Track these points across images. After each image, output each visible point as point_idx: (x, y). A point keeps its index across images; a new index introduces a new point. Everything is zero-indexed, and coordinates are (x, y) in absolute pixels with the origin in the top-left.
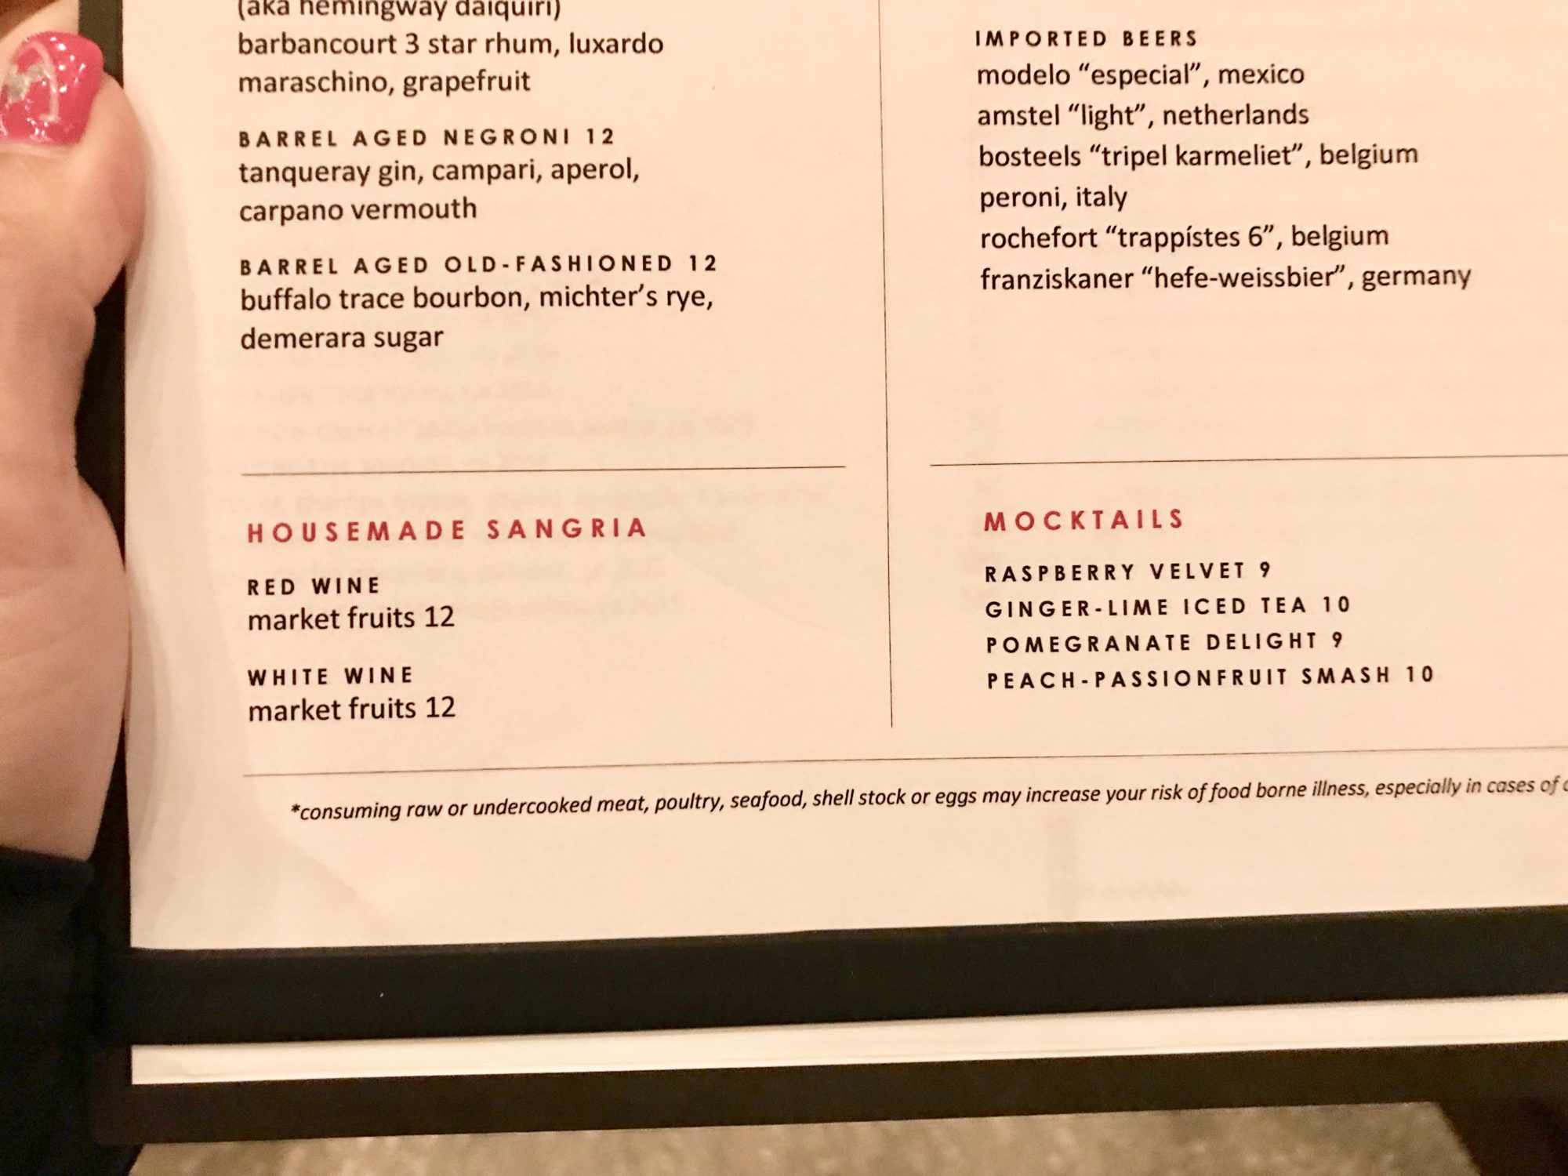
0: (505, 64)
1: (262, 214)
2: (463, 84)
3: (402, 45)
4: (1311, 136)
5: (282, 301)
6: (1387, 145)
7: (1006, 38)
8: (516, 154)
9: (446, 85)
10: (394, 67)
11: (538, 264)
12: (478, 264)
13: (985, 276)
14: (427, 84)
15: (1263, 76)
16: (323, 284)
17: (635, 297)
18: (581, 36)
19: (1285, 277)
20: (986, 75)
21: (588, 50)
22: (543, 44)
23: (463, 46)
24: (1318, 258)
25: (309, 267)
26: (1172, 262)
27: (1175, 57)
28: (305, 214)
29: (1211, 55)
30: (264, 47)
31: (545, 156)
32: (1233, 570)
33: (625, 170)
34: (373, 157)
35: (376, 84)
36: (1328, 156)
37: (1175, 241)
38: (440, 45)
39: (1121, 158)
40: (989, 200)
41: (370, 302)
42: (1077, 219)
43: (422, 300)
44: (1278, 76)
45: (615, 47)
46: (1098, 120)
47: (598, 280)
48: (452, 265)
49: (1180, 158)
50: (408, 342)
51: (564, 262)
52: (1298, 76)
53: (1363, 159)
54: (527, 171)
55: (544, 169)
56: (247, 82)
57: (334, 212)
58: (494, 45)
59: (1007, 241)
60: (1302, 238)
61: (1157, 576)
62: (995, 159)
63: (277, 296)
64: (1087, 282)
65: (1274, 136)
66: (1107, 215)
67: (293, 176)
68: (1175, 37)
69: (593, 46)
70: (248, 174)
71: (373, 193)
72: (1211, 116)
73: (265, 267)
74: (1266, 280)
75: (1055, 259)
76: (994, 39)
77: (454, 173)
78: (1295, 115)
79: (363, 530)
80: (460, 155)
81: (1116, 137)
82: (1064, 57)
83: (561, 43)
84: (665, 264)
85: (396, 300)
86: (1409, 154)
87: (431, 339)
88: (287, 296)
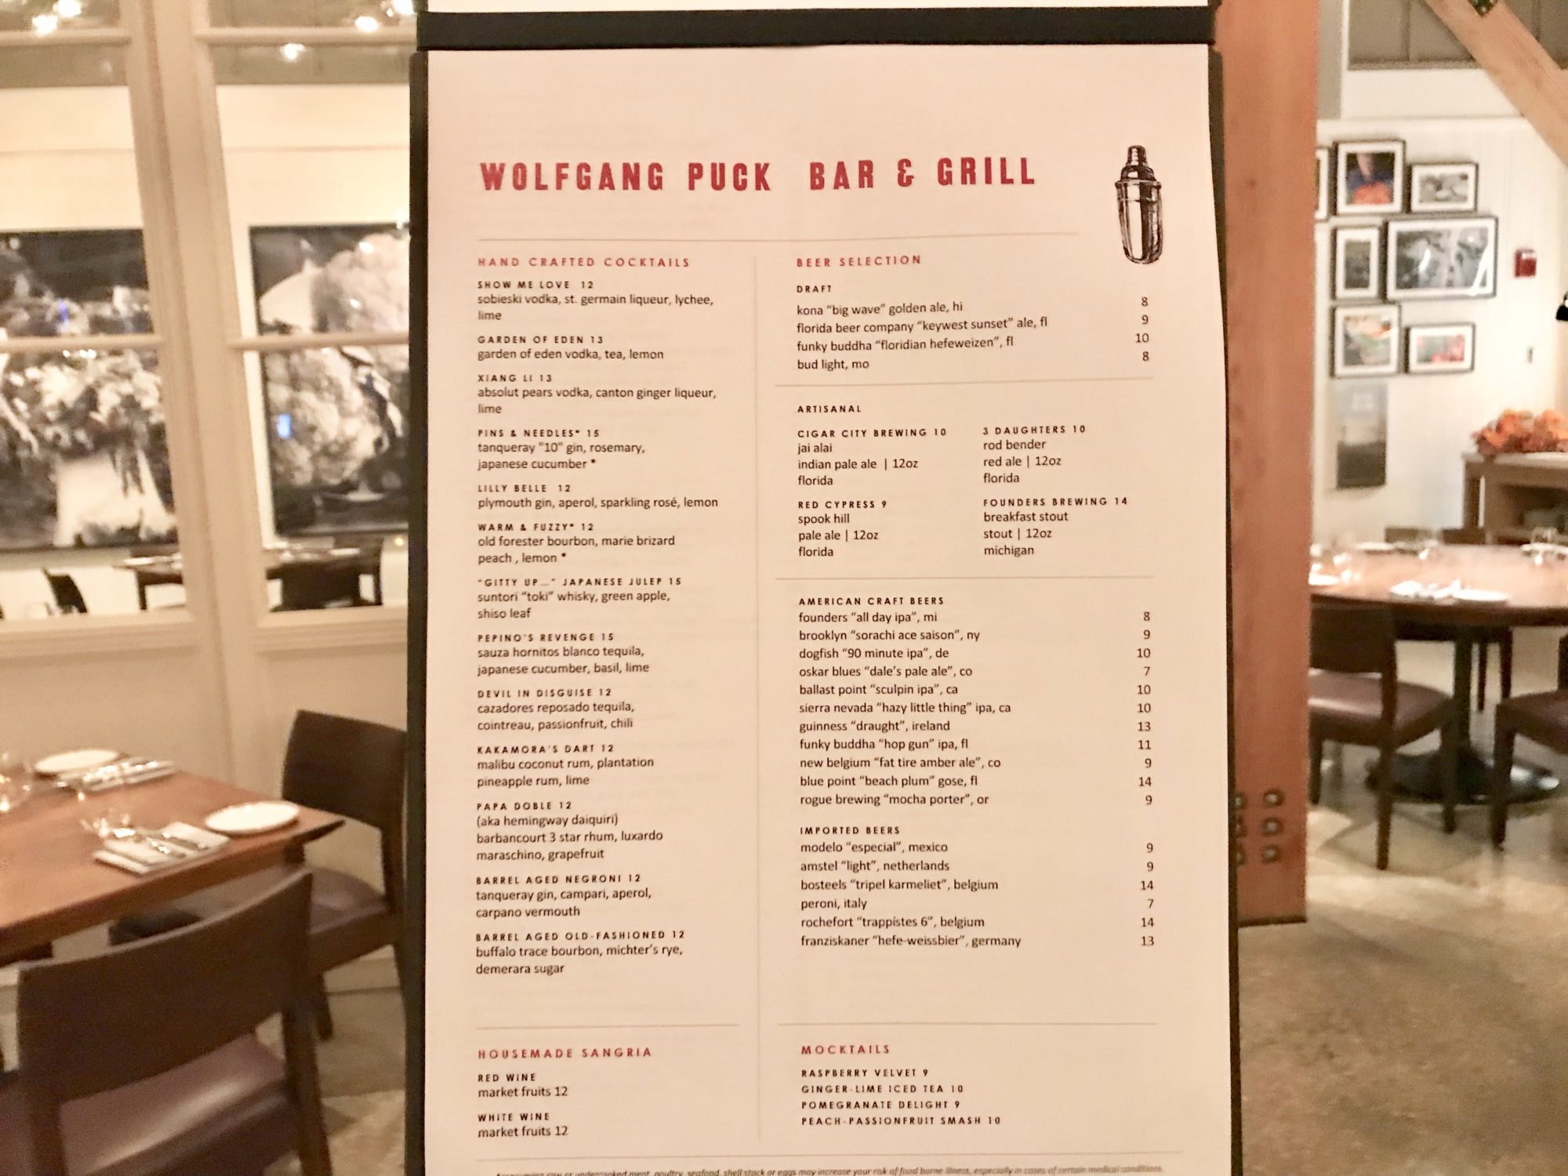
0: (593, 846)
1: (486, 914)
2: (574, 855)
3: (548, 838)
4: (949, 876)
5: (494, 953)
6: (985, 880)
7: (814, 830)
8: (597, 887)
9: (567, 856)
10: (544, 848)
11: (606, 936)
12: (580, 936)
13: (803, 939)
14: (559, 855)
15: (929, 848)
16: (512, 945)
17: (648, 950)
18: (627, 832)
19: (937, 941)
20: (805, 848)
21: (629, 839)
22: (610, 836)
23: (575, 838)
24: (952, 932)
25: (506, 938)
26: (886, 933)
27: (889, 839)
28: (505, 914)
29: (906, 839)
30: (488, 840)
31: (610, 888)
32: (911, 1073)
33: (645, 894)
34: (536, 889)
35: (538, 856)
36: (957, 885)
37: (887, 924)
38: (565, 838)
39: (864, 886)
40: (805, 905)
41: (533, 953)
42: (844, 914)
43: (555, 952)
44: (935, 848)
45: (642, 837)
46: (854, 868)
47: (632, 943)
48: (569, 937)
49: (891, 885)
50: (549, 971)
51: (618, 935)
52: (944, 848)
53: (973, 887)
54: (602, 895)
55: (610, 893)
56: (481, 856)
57: (518, 913)
58: (588, 838)
59: (813, 924)
60: (945, 923)
61: (878, 1074)
62: (808, 886)
63: (492, 950)
64: (848, 942)
65: (933, 876)
66: (858, 912)
67: (500, 897)
68: (890, 830)
69: (631, 837)
70: (480, 896)
71: (534, 905)
72: (905, 866)
73: (487, 938)
74: (927, 942)
75: (834, 932)
76: (809, 831)
77: (570, 896)
78: (943, 866)
79: (528, 1053)
80: (573, 887)
81: (863, 876)
82: (840, 839)
83: (618, 835)
84: (662, 935)
85: (544, 952)
86: (995, 885)
87: (560, 969)
88: (496, 950)
